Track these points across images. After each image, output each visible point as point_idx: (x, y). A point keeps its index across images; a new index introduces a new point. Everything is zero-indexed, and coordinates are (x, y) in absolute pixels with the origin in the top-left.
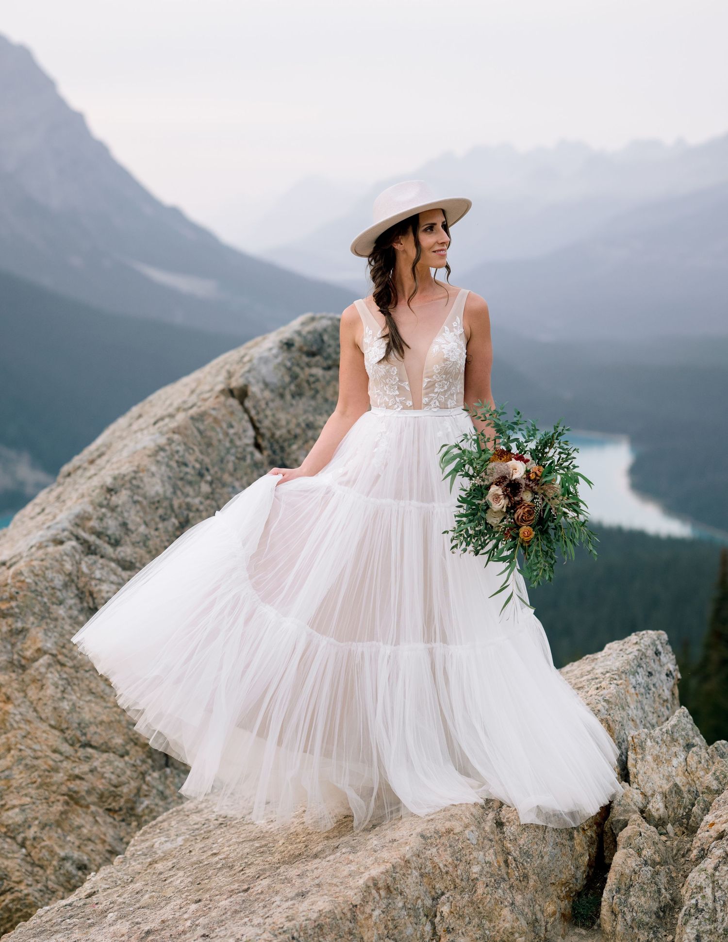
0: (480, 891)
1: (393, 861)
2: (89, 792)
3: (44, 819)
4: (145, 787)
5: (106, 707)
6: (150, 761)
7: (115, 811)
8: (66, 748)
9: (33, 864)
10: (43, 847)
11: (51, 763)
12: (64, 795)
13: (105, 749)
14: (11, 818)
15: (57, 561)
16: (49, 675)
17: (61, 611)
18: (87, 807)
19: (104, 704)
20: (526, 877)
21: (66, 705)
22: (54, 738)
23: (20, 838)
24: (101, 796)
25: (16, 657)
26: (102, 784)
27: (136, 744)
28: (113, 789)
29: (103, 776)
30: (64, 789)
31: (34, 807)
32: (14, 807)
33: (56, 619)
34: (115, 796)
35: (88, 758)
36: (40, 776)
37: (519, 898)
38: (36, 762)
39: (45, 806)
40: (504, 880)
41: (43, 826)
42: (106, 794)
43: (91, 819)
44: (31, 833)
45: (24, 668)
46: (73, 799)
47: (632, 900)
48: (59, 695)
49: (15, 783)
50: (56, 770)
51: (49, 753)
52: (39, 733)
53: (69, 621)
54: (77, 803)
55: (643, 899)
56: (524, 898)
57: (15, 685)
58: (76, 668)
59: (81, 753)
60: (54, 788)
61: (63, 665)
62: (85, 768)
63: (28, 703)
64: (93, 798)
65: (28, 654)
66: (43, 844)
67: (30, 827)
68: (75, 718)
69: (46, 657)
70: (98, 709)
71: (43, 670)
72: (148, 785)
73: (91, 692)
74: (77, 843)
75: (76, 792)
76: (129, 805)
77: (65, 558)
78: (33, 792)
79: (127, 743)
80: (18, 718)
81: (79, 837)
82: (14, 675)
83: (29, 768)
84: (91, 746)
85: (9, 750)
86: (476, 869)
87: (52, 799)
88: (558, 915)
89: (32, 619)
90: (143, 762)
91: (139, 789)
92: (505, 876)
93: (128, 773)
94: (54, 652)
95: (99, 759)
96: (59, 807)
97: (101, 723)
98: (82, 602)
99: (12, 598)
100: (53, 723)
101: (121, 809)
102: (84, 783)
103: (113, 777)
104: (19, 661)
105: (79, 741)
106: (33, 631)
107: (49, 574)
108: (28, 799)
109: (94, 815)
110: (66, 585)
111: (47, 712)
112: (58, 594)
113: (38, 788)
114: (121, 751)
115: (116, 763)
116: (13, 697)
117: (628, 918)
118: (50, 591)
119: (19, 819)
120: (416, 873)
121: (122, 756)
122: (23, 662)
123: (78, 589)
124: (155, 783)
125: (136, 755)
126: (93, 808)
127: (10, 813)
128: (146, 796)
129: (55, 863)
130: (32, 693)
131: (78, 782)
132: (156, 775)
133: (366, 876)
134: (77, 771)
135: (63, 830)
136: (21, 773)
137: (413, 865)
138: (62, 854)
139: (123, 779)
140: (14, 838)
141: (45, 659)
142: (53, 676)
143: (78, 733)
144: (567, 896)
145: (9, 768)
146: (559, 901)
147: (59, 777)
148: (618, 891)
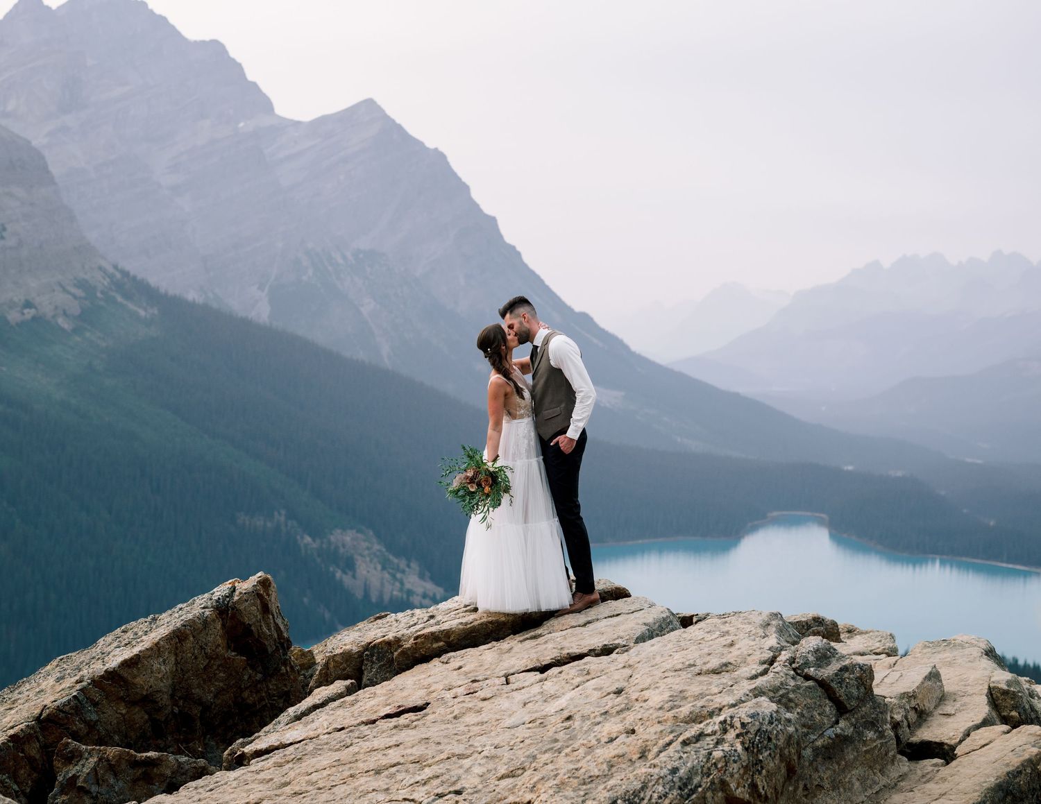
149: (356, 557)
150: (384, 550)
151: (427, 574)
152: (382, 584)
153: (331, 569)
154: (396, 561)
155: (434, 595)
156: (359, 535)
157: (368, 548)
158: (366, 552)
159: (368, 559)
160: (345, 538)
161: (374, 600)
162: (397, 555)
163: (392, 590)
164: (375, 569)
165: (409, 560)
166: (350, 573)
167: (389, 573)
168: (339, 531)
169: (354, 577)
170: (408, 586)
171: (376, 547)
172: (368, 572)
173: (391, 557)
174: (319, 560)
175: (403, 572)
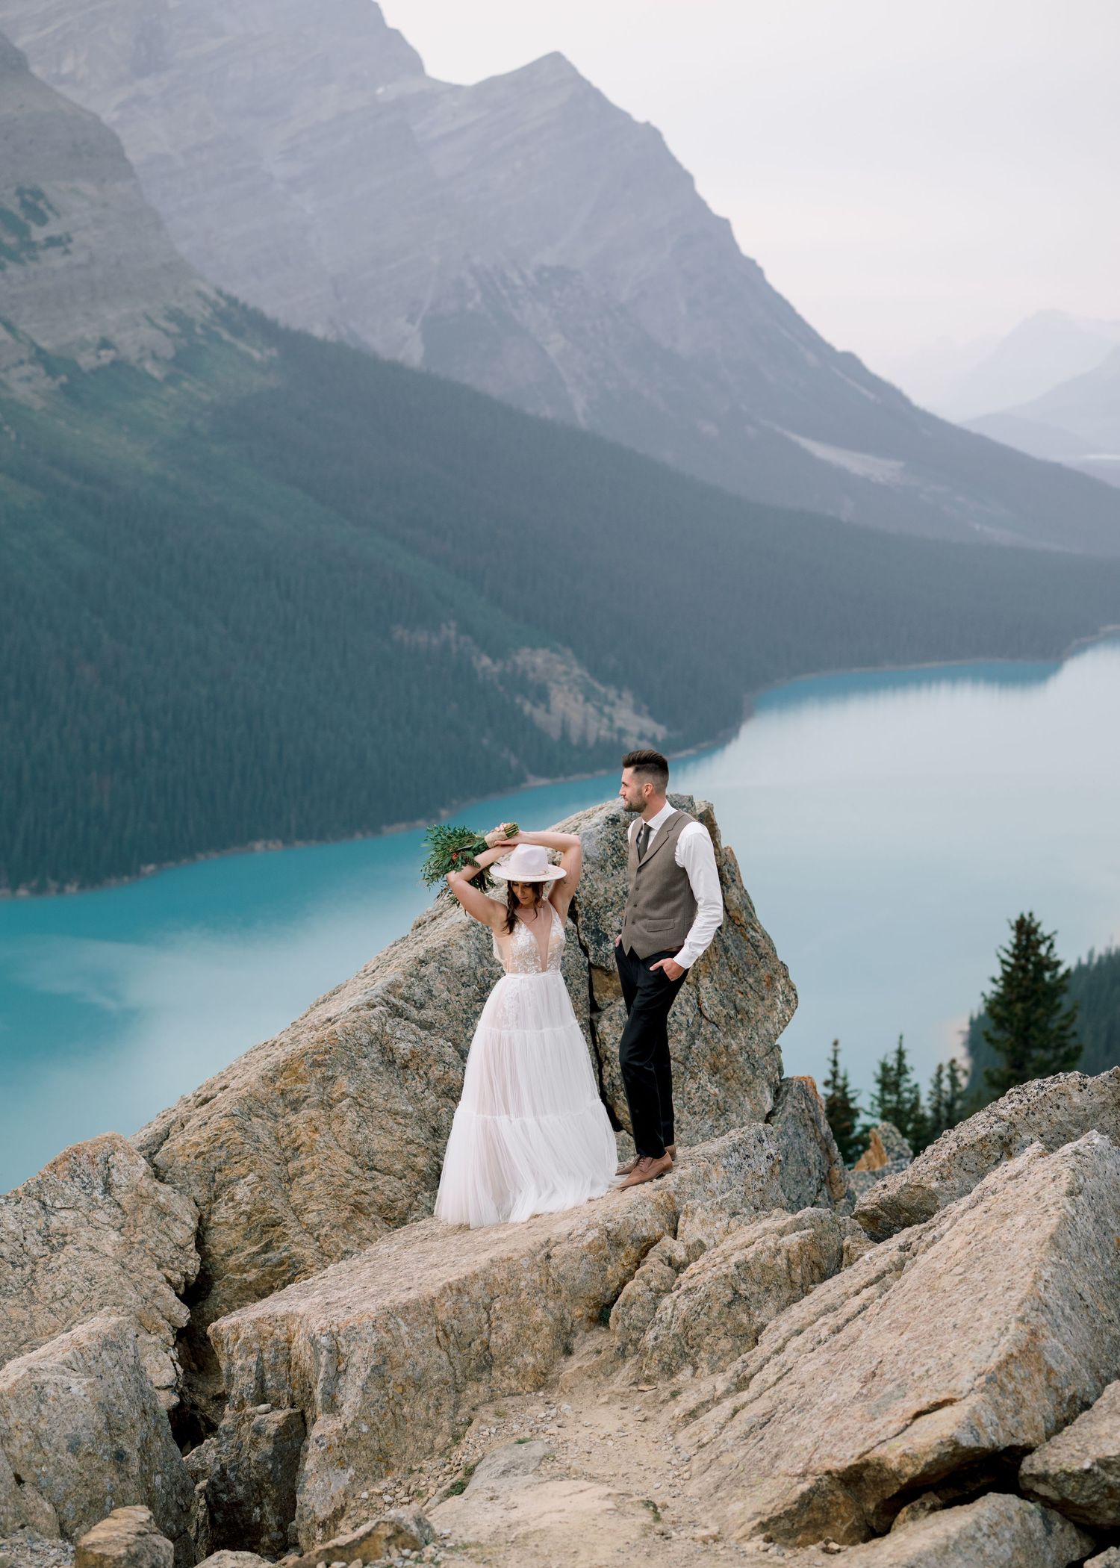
0: (523, 1297)
1: (466, 1274)
2: (370, 1204)
3: (334, 1222)
4: (416, 1203)
5: (392, 1140)
6: (423, 1183)
7: (391, 1220)
8: (356, 1170)
9: (323, 1254)
10: (332, 1242)
11: (343, 1180)
12: (351, 1205)
13: (387, 1172)
14: (308, 1218)
15: (366, 1023)
16: (349, 1114)
17: (365, 1063)
18: (369, 1215)
19: (391, 1138)
20: (559, 1291)
21: (359, 1137)
22: (348, 1162)
23: (315, 1235)
24: (380, 1208)
25: (325, 1097)
26: (382, 1199)
27: (413, 1170)
28: (389, 1203)
29: (383, 1194)
30: (352, 1200)
31: (327, 1212)
32: (313, 1211)
33: (360, 1070)
34: (391, 1209)
35: (373, 1179)
36: (334, 1190)
37: (551, 1304)
38: (332, 1179)
39: (336, 1212)
40: (542, 1291)
41: (333, 1227)
42: (385, 1206)
43: (371, 1224)
44: (323, 1231)
45: (331, 1106)
46: (358, 1208)
47: (632, 1312)
48: (355, 1129)
49: (315, 1193)
50: (347, 1186)
51: (343, 1173)
52: (337, 1158)
53: (370, 1071)
54: (361, 1212)
55: (641, 1312)
56: (555, 1304)
57: (323, 1119)
58: (372, 1109)
59: (368, 1174)
60: (344, 1199)
61: (361, 1106)
62: (370, 1185)
63: (331, 1134)
64: (374, 1209)
65: (335, 1096)
66: (331, 1240)
67: (323, 1226)
68: (366, 1147)
69: (348, 1099)
70: (386, 1141)
71: (345, 1109)
72: (418, 1202)
73: (382, 1128)
74: (358, 1241)
75: (361, 1204)
76: (402, 1216)
77: (373, 1020)
78: (327, 1201)
79: (405, 1169)
80: (322, 1144)
81: (360, 1237)
82: (322, 1111)
83: (328, 1183)
84: (376, 1170)
85: (314, 1168)
86: (523, 1283)
87: (342, 1208)
88: (584, 1317)
89: (340, 1069)
90: (418, 1184)
91: (410, 1205)
92: (545, 1290)
93: (404, 1192)
94: (355, 1096)
95: (381, 1180)
96: (346, 1214)
97: (386, 1152)
98: (383, 1056)
99: (326, 1052)
100: (348, 1150)
101: (395, 1219)
102: (367, 1197)
103: (391, 1194)
104: (328, 1101)
105: (368, 1166)
106: (340, 1079)
107: (358, 1034)
108: (324, 1206)
109: (374, 1221)
110: (371, 1042)
111: (344, 1142)
112: (365, 1049)
113: (332, 1198)
114: (400, 1174)
115: (395, 1184)
116: (320, 1128)
117: (626, 1323)
118: (357, 1047)
119: (316, 1220)
120: (481, 1282)
121: (401, 1179)
122: (331, 1102)
123: (381, 1046)
124: (424, 1201)
125: (412, 1178)
126: (373, 1216)
127: (310, 1215)
128: (416, 1210)
129: (339, 1254)
130: (335, 1126)
131: (363, 1196)
132: (427, 1194)
133: (445, 1281)
134: (363, 1188)
135: (348, 1231)
136: (321, 1186)
137: (480, 1277)
138: (345, 1248)
139: (399, 1196)
140: (312, 1234)
141: (347, 1101)
142: (351, 1115)
143: (367, 1159)
144: (596, 1306)
145: (311, 1182)
146: (587, 1309)
147: (349, 1191)
148: (624, 1305)
149: (551, 684)
150: (587, 675)
151: (645, 708)
152: (585, 721)
153: (518, 701)
154: (602, 689)
155: (654, 735)
156: (555, 656)
157: (566, 673)
158: (563, 679)
159: (566, 688)
160: (536, 660)
161: (575, 741)
162: (604, 682)
163: (599, 729)
164: (576, 700)
165: (620, 689)
166: (543, 706)
167: (594, 706)
168: (527, 650)
169: (548, 711)
170: (619, 723)
171: (577, 671)
172: (567, 704)
173: (597, 685)
174: (501, 689)
175: (613, 705)
